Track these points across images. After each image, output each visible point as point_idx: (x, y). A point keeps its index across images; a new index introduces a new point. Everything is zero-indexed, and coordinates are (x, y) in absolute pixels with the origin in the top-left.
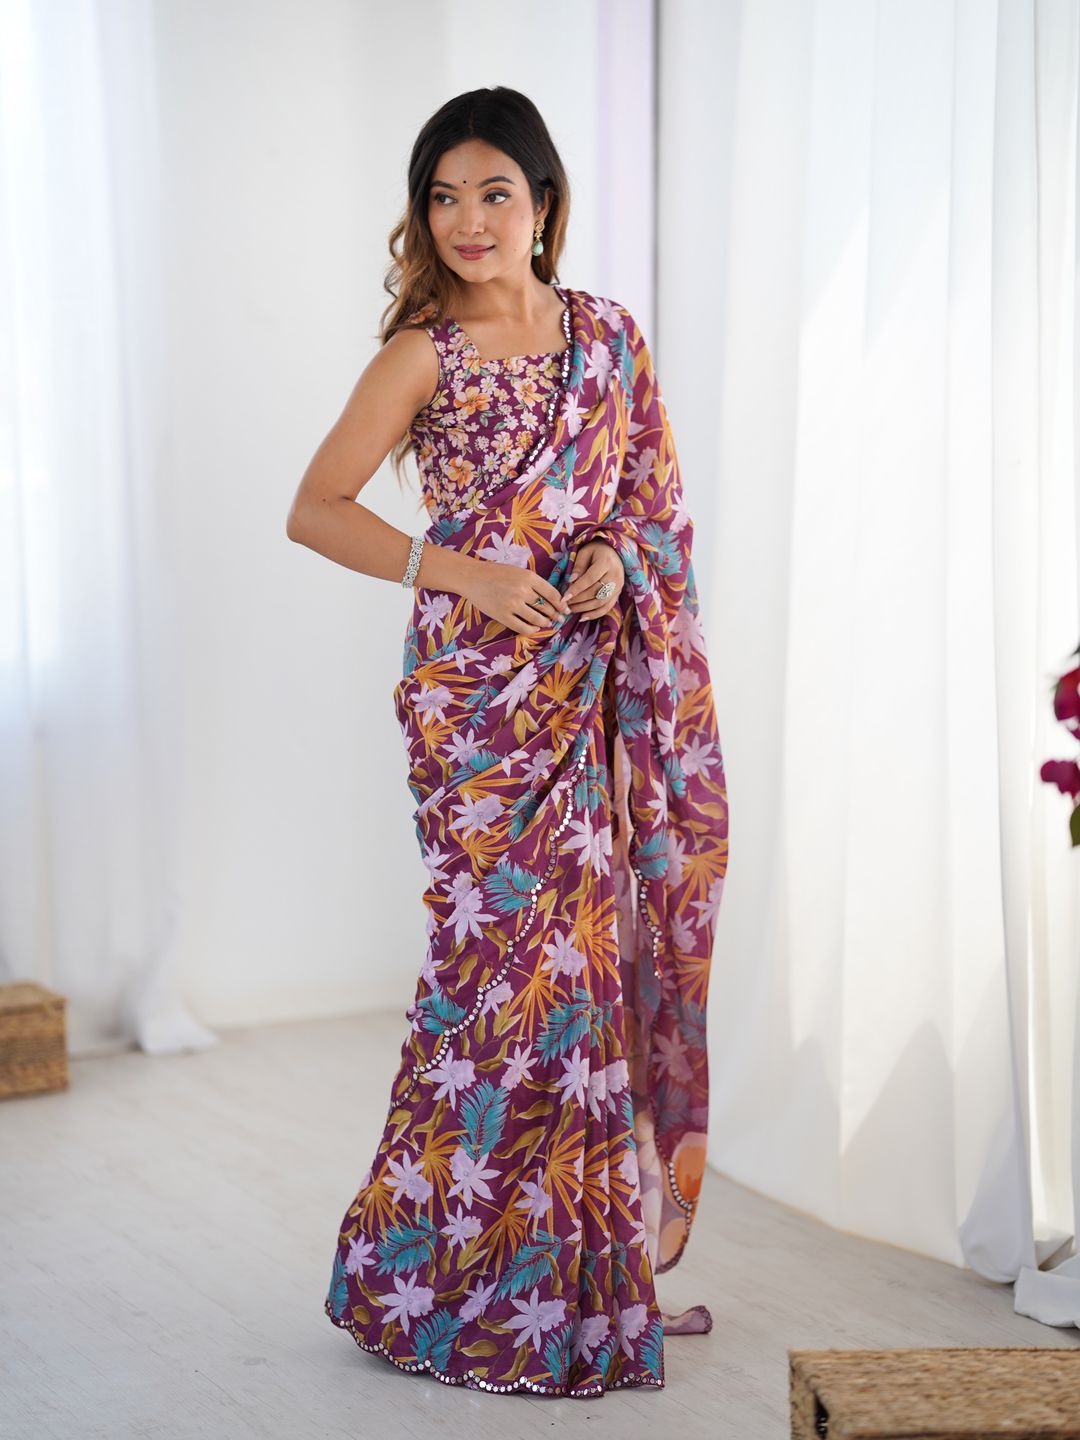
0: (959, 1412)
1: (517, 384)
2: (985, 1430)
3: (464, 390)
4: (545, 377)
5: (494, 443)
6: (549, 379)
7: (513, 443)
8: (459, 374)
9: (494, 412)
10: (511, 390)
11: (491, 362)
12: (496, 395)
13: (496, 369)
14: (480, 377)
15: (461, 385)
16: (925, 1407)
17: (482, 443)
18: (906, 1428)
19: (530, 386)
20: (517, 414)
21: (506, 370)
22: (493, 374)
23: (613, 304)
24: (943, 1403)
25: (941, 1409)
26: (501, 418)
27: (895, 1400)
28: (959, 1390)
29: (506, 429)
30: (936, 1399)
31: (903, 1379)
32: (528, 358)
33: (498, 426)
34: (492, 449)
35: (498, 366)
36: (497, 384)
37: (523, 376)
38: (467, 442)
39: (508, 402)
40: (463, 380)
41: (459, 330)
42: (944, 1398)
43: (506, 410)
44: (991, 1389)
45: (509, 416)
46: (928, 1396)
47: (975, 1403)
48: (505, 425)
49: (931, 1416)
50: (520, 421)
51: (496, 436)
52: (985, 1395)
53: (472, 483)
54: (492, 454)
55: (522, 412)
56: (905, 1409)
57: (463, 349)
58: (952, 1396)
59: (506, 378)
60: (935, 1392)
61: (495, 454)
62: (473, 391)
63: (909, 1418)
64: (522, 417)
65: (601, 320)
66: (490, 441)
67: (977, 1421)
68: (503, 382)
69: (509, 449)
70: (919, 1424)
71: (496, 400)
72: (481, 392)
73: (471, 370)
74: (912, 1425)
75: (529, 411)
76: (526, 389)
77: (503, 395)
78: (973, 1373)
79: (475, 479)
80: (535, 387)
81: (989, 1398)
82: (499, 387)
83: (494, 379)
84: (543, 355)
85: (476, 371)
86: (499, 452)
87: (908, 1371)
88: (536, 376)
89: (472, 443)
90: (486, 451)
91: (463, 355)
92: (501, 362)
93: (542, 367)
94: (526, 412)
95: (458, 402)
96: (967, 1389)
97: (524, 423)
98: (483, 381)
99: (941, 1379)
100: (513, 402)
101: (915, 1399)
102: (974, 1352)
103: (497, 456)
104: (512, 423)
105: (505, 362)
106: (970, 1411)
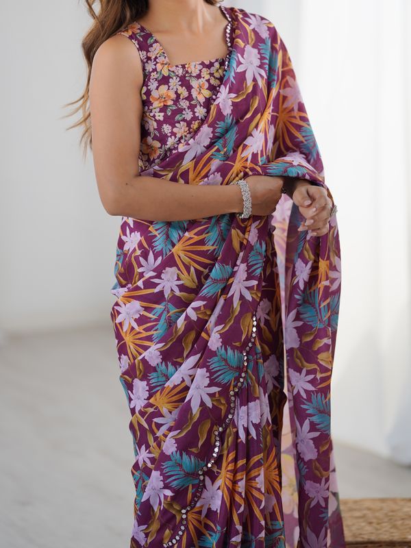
0: (386, 531)
1: (194, 83)
2: (400, 540)
3: (157, 88)
4: (214, 77)
5: (175, 130)
6: (217, 78)
7: (189, 130)
8: (154, 75)
9: (177, 105)
10: (189, 88)
11: (177, 66)
12: (179, 92)
13: (180, 72)
14: (169, 77)
15: (156, 84)
16: (369, 529)
17: (167, 129)
18: (359, 539)
19: (203, 84)
20: (192, 107)
21: (187, 72)
22: (177, 76)
23: (262, 19)
24: (378, 527)
25: (377, 529)
26: (180, 111)
27: (353, 525)
28: (386, 520)
29: (184, 120)
30: (374, 525)
31: (357, 514)
32: (202, 64)
33: (178, 117)
34: (174, 134)
35: (181, 70)
36: (180, 83)
37: (199, 77)
38: (156, 127)
39: (186, 99)
40: (156, 80)
41: (156, 41)
42: (378, 524)
43: (184, 104)
44: (403, 519)
45: (186, 109)
46: (370, 523)
47: (395, 527)
48: (184, 116)
49: (372, 533)
50: (194, 113)
51: (177, 125)
52: (399, 523)
53: (158, 157)
54: (173, 137)
55: (196, 106)
56: (358, 529)
57: (158, 56)
58: (383, 522)
59: (187, 78)
60: (374, 521)
61: (175, 137)
62: (163, 88)
63: (361, 534)
64: (196, 110)
65: (254, 30)
66: (172, 128)
67: (396, 536)
68: (185, 82)
69: (186, 134)
70: (366, 538)
71: (178, 96)
72: (169, 89)
73: (163, 72)
74: (363, 538)
75: (201, 106)
76: (200, 87)
77: (184, 92)
78: (393, 511)
79: (160, 155)
80: (207, 85)
81: (402, 525)
82: (181, 85)
83: (178, 79)
84: (213, 61)
85: (166, 73)
86: (178, 136)
87: (360, 510)
88: (207, 77)
89: (159, 129)
90: (169, 135)
91: (157, 60)
92: (183, 66)
93: (213, 70)
94: (198, 106)
95: (153, 97)
96: (391, 519)
97: (197, 115)
98: (171, 80)
99: (377, 514)
100: (190, 98)
101: (363, 524)
102: (394, 500)
103: (177, 139)
104: (188, 115)
105: (186, 66)
106: (392, 530)
